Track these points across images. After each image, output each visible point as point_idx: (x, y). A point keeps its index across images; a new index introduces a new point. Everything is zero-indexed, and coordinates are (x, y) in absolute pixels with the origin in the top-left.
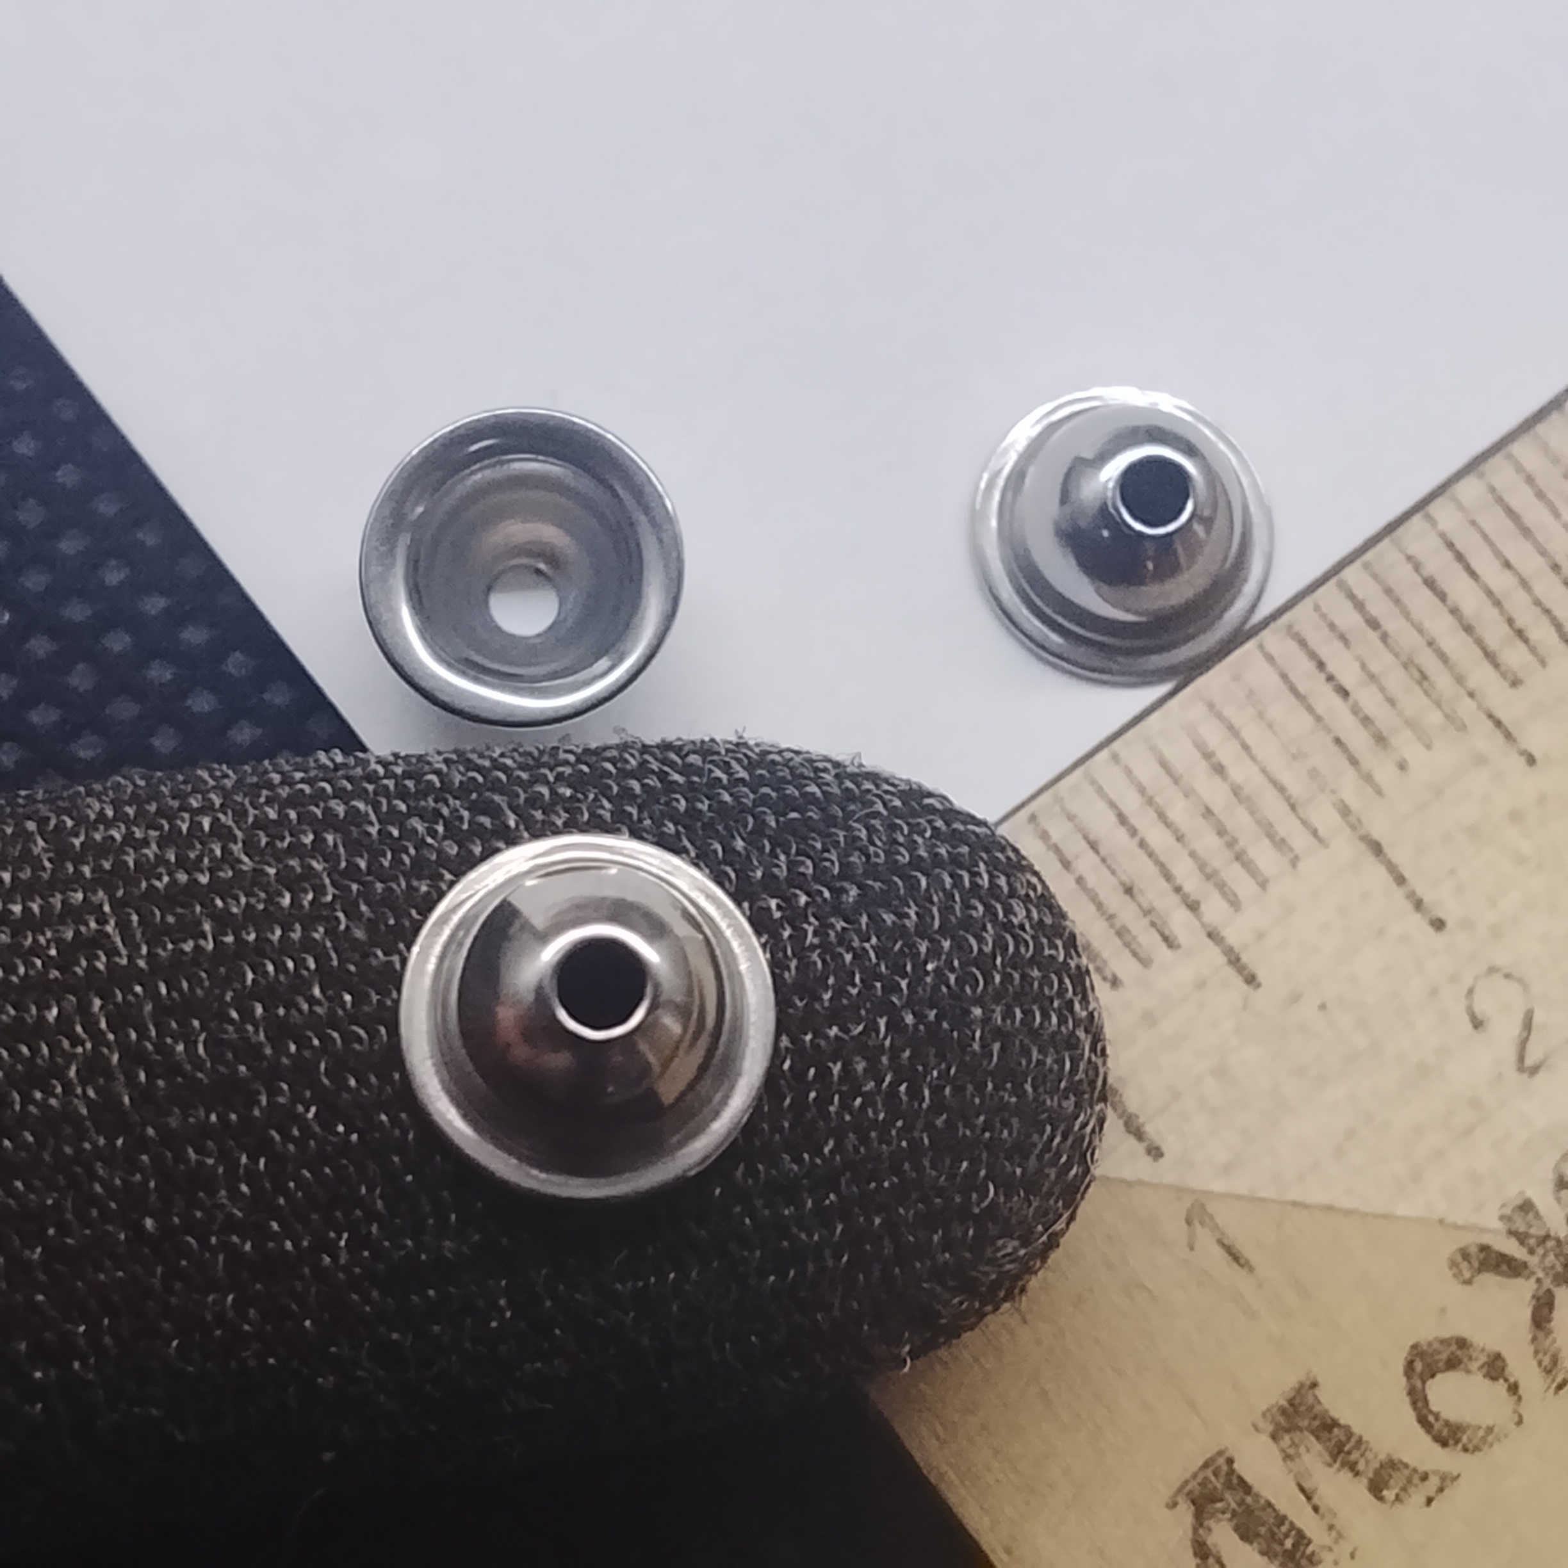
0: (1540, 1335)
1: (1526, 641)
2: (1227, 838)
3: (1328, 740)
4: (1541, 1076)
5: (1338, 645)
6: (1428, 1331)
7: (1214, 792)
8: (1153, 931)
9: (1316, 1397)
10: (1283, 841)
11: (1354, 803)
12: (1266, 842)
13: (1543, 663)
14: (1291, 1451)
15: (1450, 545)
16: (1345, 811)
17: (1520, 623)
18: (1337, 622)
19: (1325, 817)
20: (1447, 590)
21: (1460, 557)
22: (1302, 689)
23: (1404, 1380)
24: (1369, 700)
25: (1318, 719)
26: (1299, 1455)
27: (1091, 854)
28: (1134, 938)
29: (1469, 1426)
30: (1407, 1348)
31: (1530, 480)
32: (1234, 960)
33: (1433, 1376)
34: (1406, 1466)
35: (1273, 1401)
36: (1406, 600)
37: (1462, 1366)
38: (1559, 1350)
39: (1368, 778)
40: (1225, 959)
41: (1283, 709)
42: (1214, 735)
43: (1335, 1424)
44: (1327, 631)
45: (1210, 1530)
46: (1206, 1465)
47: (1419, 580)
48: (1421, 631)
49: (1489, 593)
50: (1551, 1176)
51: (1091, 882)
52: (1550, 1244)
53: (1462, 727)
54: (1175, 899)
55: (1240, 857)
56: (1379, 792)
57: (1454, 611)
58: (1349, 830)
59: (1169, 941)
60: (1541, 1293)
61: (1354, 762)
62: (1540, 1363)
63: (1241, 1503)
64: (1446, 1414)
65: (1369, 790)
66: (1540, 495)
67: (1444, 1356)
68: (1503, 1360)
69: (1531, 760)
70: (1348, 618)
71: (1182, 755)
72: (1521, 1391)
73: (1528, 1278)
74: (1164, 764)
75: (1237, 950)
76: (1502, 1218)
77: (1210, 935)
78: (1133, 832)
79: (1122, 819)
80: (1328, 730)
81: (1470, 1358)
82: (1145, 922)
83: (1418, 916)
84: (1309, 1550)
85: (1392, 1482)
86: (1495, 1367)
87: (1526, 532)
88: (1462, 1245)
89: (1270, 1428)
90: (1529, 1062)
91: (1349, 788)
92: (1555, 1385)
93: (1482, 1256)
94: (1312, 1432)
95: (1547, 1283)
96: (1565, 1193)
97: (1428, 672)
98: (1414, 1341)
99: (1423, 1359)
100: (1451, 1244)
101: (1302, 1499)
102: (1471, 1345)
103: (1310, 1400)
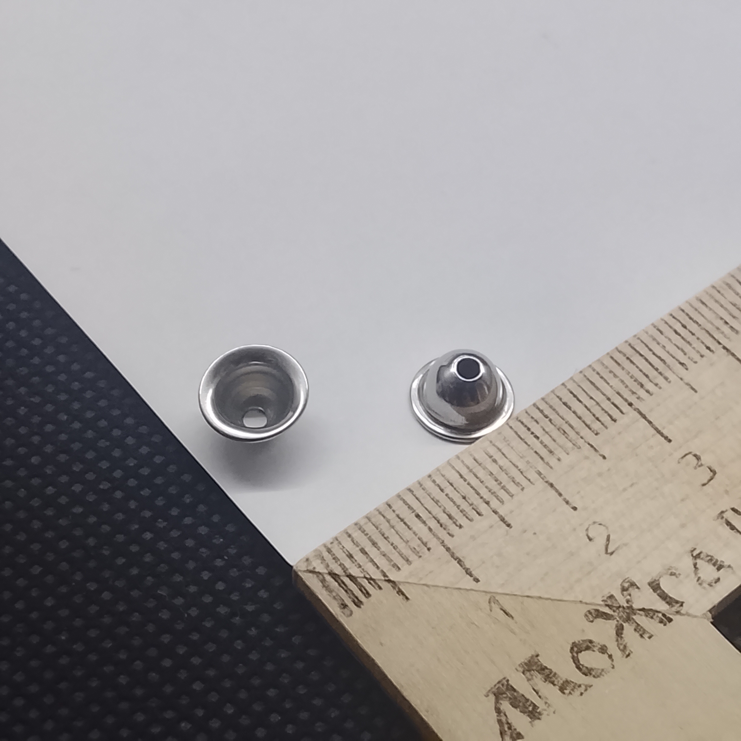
0: (619, 639)
1: (600, 421)
2: (498, 482)
3: (532, 451)
4: (613, 556)
5: (535, 423)
6: (578, 638)
7: (494, 468)
8: (473, 511)
9: (538, 660)
10: (518, 483)
11: (542, 471)
12: (513, 483)
13: (606, 428)
14: (530, 677)
15: (571, 393)
16: (540, 474)
17: (597, 416)
18: (533, 416)
19: (533, 476)
20: (571, 406)
21: (575, 396)
22: (522, 437)
23: (570, 654)
24: (546, 439)
25: (529, 445)
26: (533, 679)
27: (451, 487)
28: (467, 513)
29: (595, 669)
30: (571, 644)
31: (598, 373)
32: (503, 520)
33: (581, 652)
34: (573, 682)
35: (523, 661)
36: (557, 409)
37: (591, 649)
38: (626, 644)
39: (548, 464)
40: (498, 519)
41: (517, 443)
42: (492, 451)
43: (546, 668)
44: (530, 419)
45: (501, 704)
46: (499, 682)
47: (561, 403)
48: (563, 419)
49: (586, 407)
50: (620, 587)
51: (450, 496)
52: (621, 609)
53: (580, 448)
54: (481, 500)
55: (503, 488)
56: (551, 468)
57: (574, 412)
58: (541, 480)
59: (479, 514)
60: (619, 625)
61: (542, 458)
62: (619, 648)
63: (512, 695)
64: (586, 665)
65: (548, 467)
66: (602, 378)
67: (584, 646)
68: (606, 647)
69: (604, 458)
70: (538, 416)
71: (481, 456)
72: (613, 658)
73: (614, 620)
74: (475, 460)
75: (503, 516)
76: (603, 601)
77: (493, 511)
78: (465, 480)
79: (461, 476)
80: (533, 449)
81: (594, 646)
82: (471, 507)
83: (567, 506)
84: (538, 711)
85: (568, 688)
86: (603, 650)
87: (598, 389)
88: (588, 609)
89: (522, 670)
90: (609, 551)
91: (541, 466)
92: (625, 656)
93: (596, 613)
94: (537, 671)
95: (621, 622)
96: (625, 593)
97: (566, 431)
98: (573, 641)
99: (576, 647)
100: (585, 609)
101: (535, 693)
102: (594, 642)
103: (536, 661)
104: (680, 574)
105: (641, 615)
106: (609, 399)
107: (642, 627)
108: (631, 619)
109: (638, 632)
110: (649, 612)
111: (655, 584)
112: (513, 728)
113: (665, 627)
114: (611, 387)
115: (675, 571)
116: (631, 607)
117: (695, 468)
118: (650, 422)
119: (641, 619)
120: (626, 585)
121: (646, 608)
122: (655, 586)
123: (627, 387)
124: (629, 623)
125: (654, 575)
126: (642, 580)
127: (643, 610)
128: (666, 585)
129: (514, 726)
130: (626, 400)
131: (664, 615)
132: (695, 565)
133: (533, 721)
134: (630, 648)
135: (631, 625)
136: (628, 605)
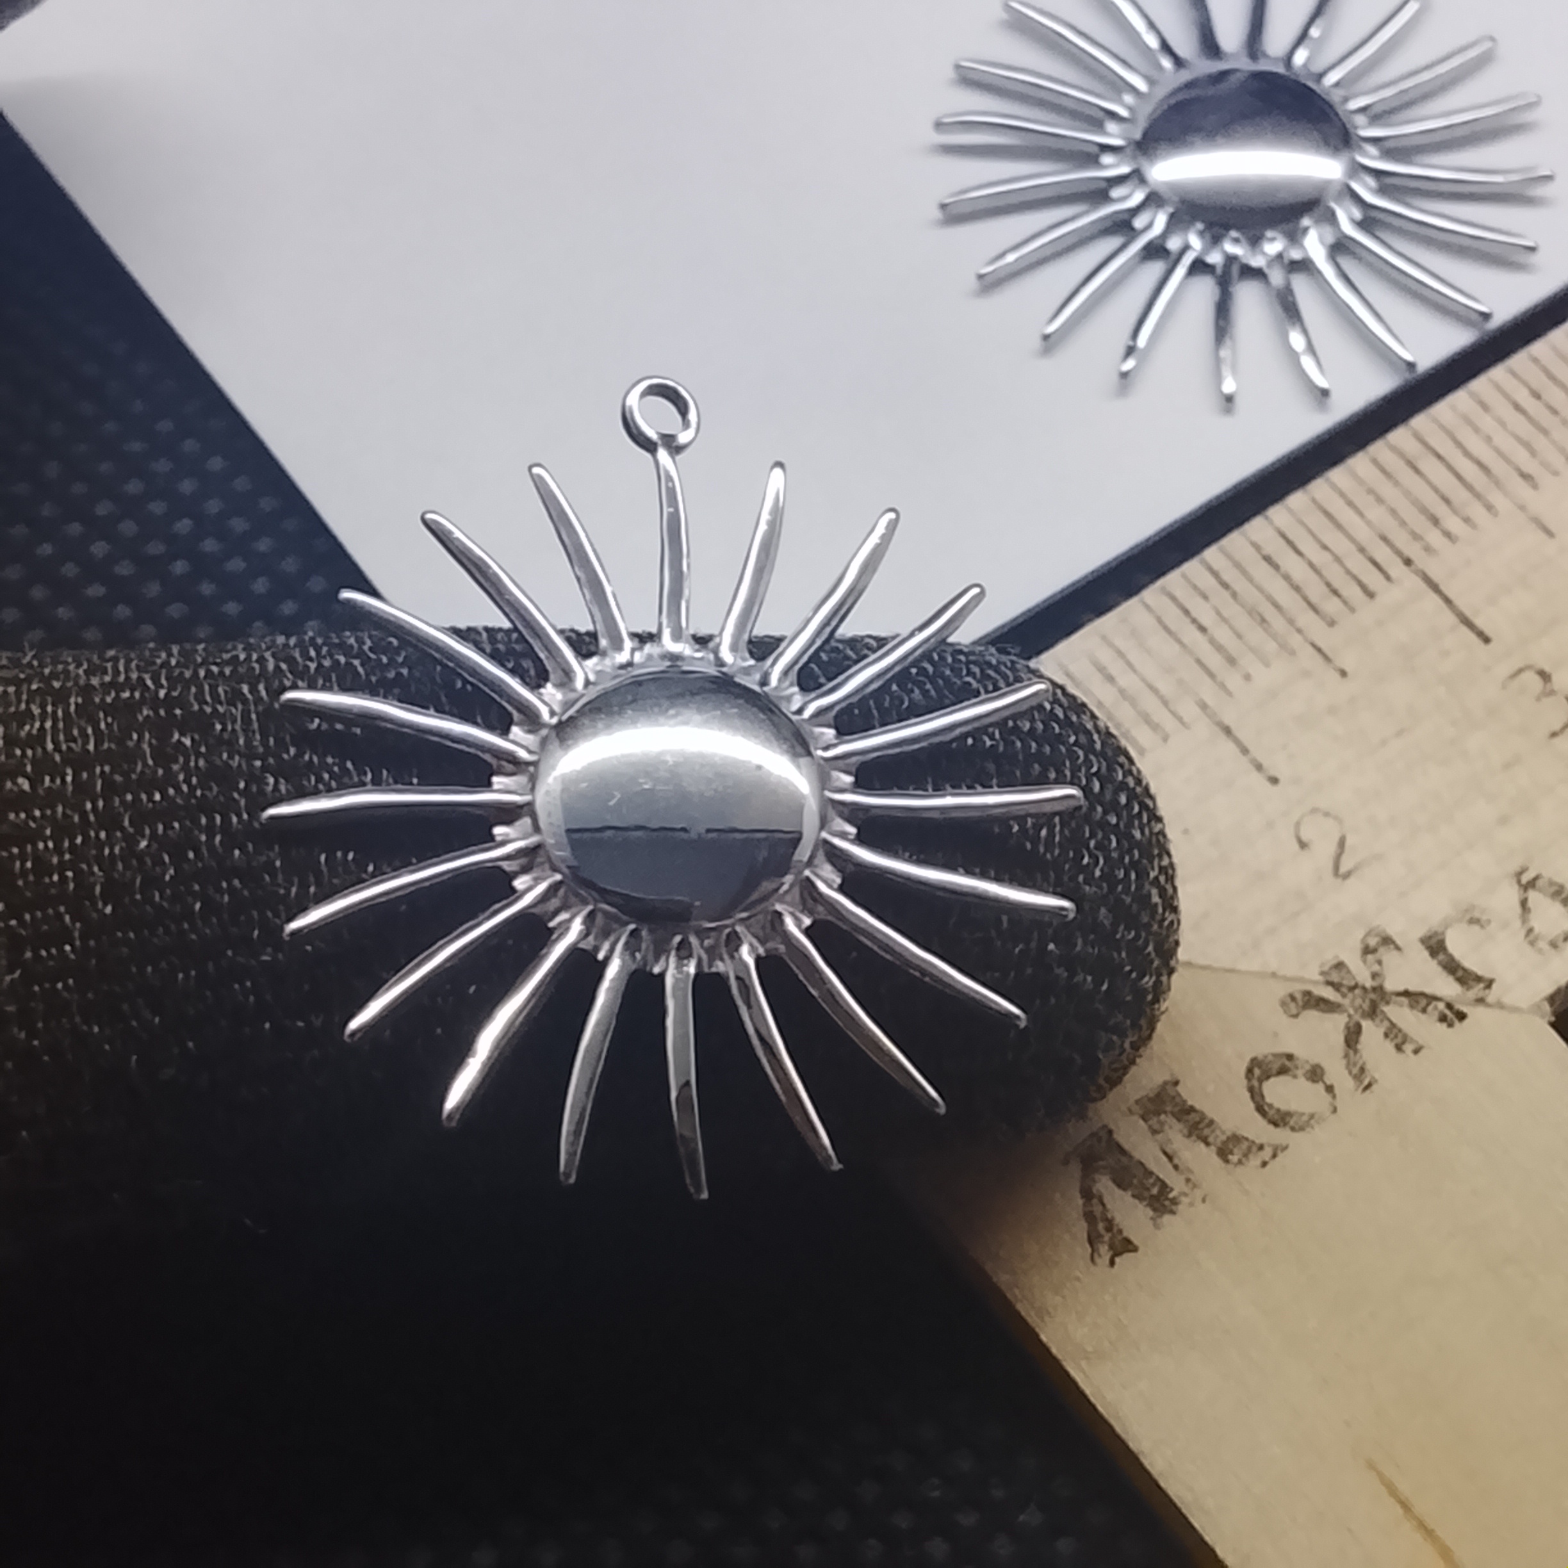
0: (1351, 1052)
1: (1339, 596)
3: (1191, 661)
4: (1351, 881)
5: (1200, 599)
6: (1264, 1048)
9: (1177, 1091)
10: (1157, 725)
11: (1210, 701)
12: (1145, 725)
13: (1352, 610)
14: (1156, 1127)
15: (1283, 536)
16: (1204, 706)
17: (1335, 585)
18: (1199, 585)
19: (1188, 709)
20: (1280, 563)
21: (1289, 542)
22: (1173, 627)
23: (1245, 1082)
24: (1223, 635)
25: (1184, 647)
26: (1163, 1131)
29: (1296, 1112)
30: (1249, 1060)
31: (1342, 495)
33: (1268, 1077)
34: (1247, 1139)
35: (1144, 1094)
36: (1249, 570)
37: (1290, 1073)
38: (1364, 1063)
39: (1222, 686)
41: (1159, 641)
42: (1106, 656)
43: (1192, 1109)
44: (1192, 591)
45: (1094, 1181)
46: (1093, 1135)
47: (1259, 557)
48: (1261, 590)
49: (1311, 565)
50: (1358, 947)
52: (1357, 991)
53: (1292, 653)
56: (1229, 694)
57: (1287, 578)
58: (1207, 719)
60: (1351, 1024)
61: (1212, 675)
62: (1350, 1073)
63: (1119, 1162)
64: (1277, 1105)
65: (1222, 692)
66: (1350, 504)
67: (1276, 1067)
68: (1322, 1068)
69: (1343, 674)
70: (1206, 581)
72: (1337, 1091)
73: (1341, 1013)
76: (1322, 973)
80: (1192, 654)
81: (1297, 1068)
83: (1258, 775)
84: (1171, 1195)
85: (1236, 1151)
86: (1316, 1074)
87: (1339, 526)
88: (1290, 990)
89: (1142, 1111)
90: (1343, 869)
91: (1207, 692)
92: (1362, 1087)
93: (1306, 998)
94: (1173, 1115)
95: (1357, 1017)
96: (1370, 957)
97: (1267, 617)
98: (1253, 1055)
99: (1260, 1067)
100: (1281, 990)
101: (1165, 1159)
102: (1298, 1059)
103: (1173, 1093)
104: (1489, 922)
105: (1401, 1005)
106: (1362, 550)
107: (1400, 1030)
108: (1378, 1011)
109: (1392, 1040)
110: (1417, 999)
111: (1433, 941)
112: (1115, 1230)
113: (1450, 1030)
114: (1369, 523)
115: (1477, 914)
116: (1379, 990)
117: (1538, 699)
118: (1448, 601)
119: (1401, 1014)
120: (1373, 942)
121: (1412, 988)
122: (1435, 946)
123: (1403, 523)
124: (1373, 1019)
125: (1433, 922)
126: (1409, 933)
127: (1406, 993)
128: (1458, 945)
129: (1117, 1225)
130: (1398, 553)
131: (1449, 1006)
132: (1524, 903)
133: (1161, 1217)
134: (1373, 1071)
135: (1377, 1026)
136: (1375, 984)
